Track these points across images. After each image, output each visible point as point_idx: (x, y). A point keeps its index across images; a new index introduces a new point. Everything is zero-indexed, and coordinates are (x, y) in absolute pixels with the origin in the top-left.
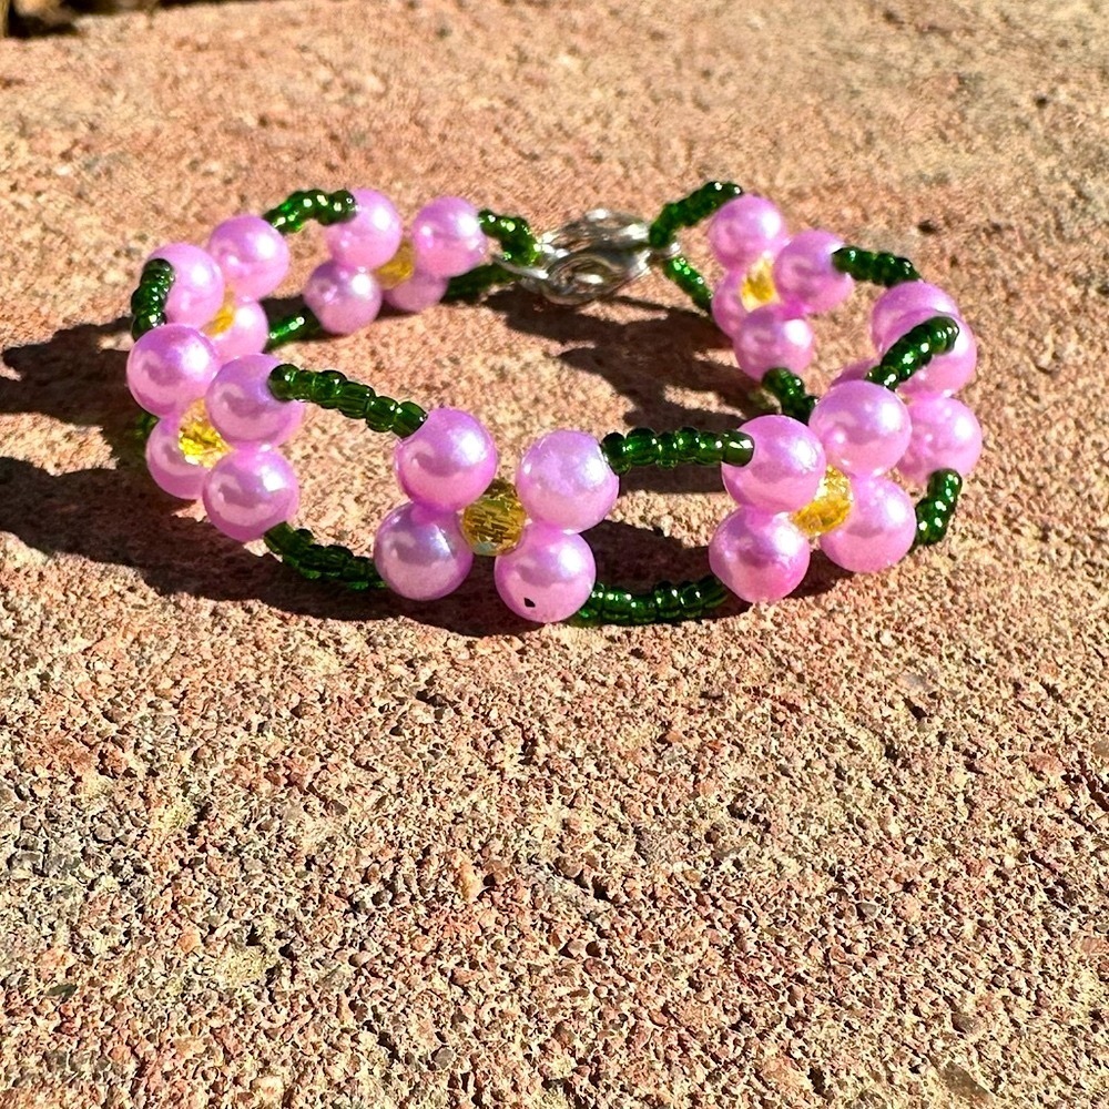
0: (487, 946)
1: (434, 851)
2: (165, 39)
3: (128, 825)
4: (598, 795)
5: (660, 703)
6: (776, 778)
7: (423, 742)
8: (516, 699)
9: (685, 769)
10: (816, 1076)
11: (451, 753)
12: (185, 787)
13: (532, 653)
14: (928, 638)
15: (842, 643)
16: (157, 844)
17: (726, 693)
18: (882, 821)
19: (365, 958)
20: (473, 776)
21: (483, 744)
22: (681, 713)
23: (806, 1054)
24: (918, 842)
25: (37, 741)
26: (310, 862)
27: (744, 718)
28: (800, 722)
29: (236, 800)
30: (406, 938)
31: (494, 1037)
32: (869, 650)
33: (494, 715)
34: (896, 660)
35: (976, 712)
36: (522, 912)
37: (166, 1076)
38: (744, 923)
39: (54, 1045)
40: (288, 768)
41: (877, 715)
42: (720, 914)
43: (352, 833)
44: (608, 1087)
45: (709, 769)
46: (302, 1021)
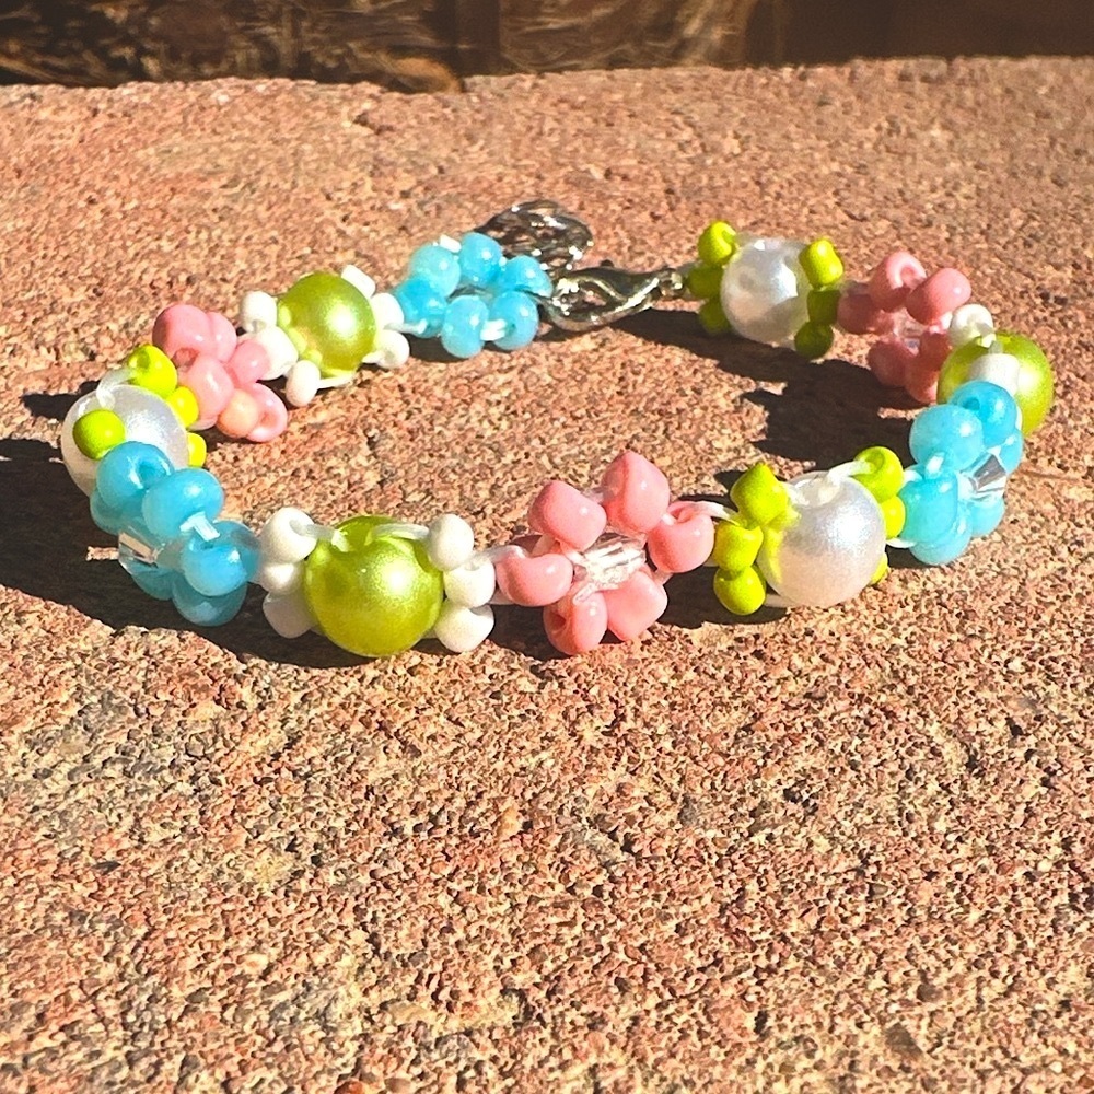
0: (500, 876)
1: (486, 796)
2: (544, 96)
3: (220, 744)
4: (663, 768)
5: (761, 698)
6: (843, 771)
7: (517, 707)
8: (621, 680)
9: (758, 754)
10: (762, 1018)
11: (539, 719)
12: (284, 721)
13: (656, 644)
14: (1059, 667)
15: (967, 664)
16: (238, 763)
17: (830, 695)
18: (932, 818)
19: (384, 872)
20: (551, 740)
21: (573, 715)
22: (777, 706)
23: (760, 999)
24: (959, 839)
25: (169, 670)
26: (370, 790)
27: (836, 718)
28: (890, 727)
29: (324, 736)
30: (429, 861)
31: (474, 948)
32: (992, 672)
33: (594, 691)
34: (1016, 684)
35: (1075, 735)
36: (545, 853)
37: (167, 941)
38: (752, 886)
39: (82, 906)
40: (382, 714)
41: (972, 729)
42: (733, 877)
43: (418, 773)
44: (559, 1001)
45: (780, 756)
46: (305, 915)
